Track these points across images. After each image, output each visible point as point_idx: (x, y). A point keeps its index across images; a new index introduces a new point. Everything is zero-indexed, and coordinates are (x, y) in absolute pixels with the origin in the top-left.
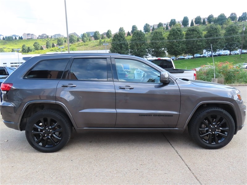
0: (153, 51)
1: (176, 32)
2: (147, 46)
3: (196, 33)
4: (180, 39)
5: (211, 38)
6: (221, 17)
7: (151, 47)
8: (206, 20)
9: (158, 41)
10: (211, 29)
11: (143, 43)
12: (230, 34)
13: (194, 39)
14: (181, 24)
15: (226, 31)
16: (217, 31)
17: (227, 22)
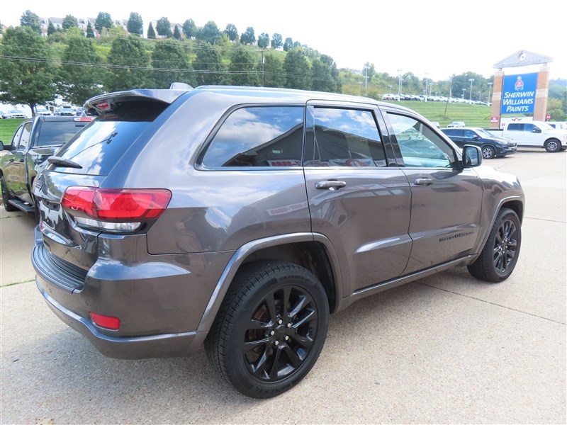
0: (71, 90)
1: (129, 47)
2: (54, 74)
3: (177, 56)
4: (140, 64)
5: (206, 72)
6: (211, 28)
7: (65, 77)
8: (181, 30)
9: (84, 64)
10: (204, 52)
11: (41, 66)
12: (240, 68)
13: (173, 70)
14: (125, 28)
15: (231, 59)
16: (216, 58)
17: (222, 40)
